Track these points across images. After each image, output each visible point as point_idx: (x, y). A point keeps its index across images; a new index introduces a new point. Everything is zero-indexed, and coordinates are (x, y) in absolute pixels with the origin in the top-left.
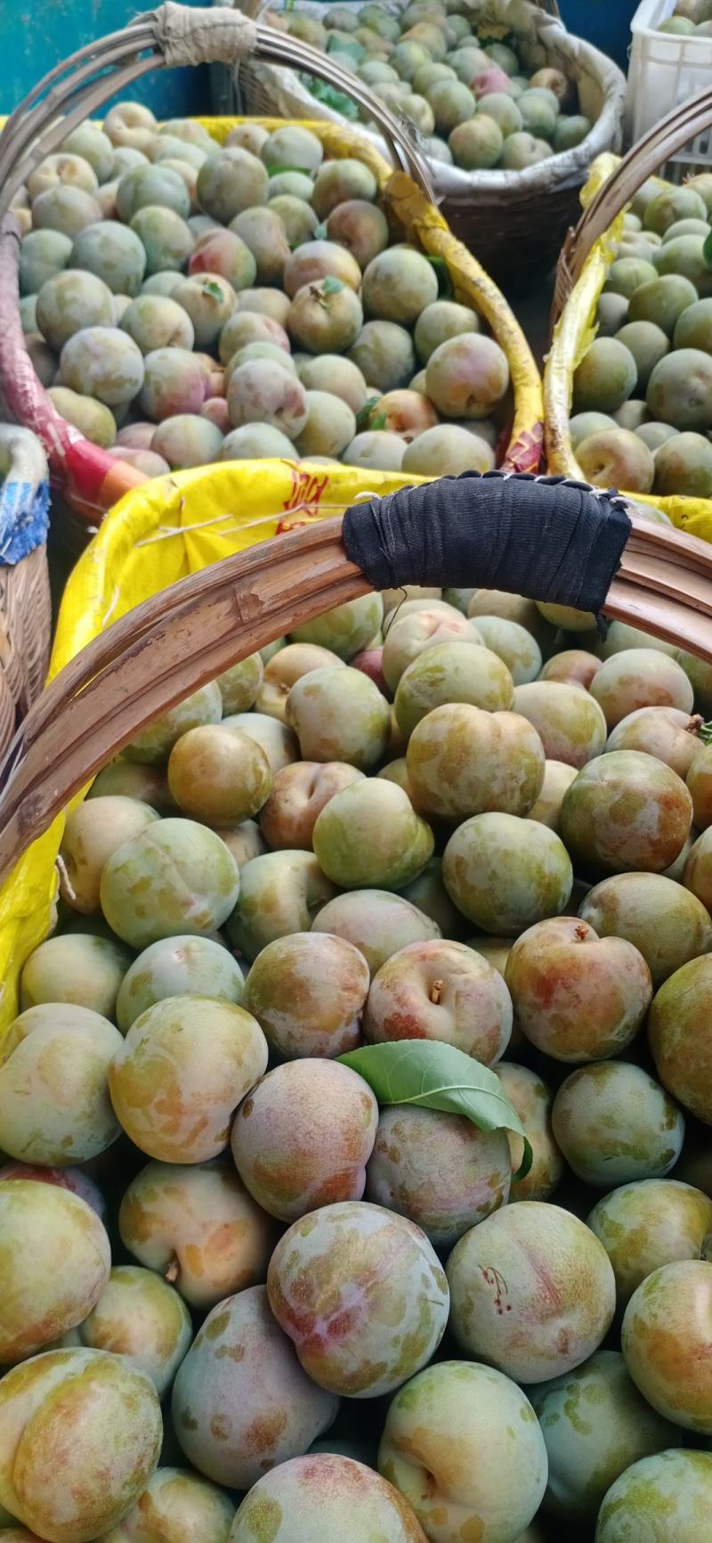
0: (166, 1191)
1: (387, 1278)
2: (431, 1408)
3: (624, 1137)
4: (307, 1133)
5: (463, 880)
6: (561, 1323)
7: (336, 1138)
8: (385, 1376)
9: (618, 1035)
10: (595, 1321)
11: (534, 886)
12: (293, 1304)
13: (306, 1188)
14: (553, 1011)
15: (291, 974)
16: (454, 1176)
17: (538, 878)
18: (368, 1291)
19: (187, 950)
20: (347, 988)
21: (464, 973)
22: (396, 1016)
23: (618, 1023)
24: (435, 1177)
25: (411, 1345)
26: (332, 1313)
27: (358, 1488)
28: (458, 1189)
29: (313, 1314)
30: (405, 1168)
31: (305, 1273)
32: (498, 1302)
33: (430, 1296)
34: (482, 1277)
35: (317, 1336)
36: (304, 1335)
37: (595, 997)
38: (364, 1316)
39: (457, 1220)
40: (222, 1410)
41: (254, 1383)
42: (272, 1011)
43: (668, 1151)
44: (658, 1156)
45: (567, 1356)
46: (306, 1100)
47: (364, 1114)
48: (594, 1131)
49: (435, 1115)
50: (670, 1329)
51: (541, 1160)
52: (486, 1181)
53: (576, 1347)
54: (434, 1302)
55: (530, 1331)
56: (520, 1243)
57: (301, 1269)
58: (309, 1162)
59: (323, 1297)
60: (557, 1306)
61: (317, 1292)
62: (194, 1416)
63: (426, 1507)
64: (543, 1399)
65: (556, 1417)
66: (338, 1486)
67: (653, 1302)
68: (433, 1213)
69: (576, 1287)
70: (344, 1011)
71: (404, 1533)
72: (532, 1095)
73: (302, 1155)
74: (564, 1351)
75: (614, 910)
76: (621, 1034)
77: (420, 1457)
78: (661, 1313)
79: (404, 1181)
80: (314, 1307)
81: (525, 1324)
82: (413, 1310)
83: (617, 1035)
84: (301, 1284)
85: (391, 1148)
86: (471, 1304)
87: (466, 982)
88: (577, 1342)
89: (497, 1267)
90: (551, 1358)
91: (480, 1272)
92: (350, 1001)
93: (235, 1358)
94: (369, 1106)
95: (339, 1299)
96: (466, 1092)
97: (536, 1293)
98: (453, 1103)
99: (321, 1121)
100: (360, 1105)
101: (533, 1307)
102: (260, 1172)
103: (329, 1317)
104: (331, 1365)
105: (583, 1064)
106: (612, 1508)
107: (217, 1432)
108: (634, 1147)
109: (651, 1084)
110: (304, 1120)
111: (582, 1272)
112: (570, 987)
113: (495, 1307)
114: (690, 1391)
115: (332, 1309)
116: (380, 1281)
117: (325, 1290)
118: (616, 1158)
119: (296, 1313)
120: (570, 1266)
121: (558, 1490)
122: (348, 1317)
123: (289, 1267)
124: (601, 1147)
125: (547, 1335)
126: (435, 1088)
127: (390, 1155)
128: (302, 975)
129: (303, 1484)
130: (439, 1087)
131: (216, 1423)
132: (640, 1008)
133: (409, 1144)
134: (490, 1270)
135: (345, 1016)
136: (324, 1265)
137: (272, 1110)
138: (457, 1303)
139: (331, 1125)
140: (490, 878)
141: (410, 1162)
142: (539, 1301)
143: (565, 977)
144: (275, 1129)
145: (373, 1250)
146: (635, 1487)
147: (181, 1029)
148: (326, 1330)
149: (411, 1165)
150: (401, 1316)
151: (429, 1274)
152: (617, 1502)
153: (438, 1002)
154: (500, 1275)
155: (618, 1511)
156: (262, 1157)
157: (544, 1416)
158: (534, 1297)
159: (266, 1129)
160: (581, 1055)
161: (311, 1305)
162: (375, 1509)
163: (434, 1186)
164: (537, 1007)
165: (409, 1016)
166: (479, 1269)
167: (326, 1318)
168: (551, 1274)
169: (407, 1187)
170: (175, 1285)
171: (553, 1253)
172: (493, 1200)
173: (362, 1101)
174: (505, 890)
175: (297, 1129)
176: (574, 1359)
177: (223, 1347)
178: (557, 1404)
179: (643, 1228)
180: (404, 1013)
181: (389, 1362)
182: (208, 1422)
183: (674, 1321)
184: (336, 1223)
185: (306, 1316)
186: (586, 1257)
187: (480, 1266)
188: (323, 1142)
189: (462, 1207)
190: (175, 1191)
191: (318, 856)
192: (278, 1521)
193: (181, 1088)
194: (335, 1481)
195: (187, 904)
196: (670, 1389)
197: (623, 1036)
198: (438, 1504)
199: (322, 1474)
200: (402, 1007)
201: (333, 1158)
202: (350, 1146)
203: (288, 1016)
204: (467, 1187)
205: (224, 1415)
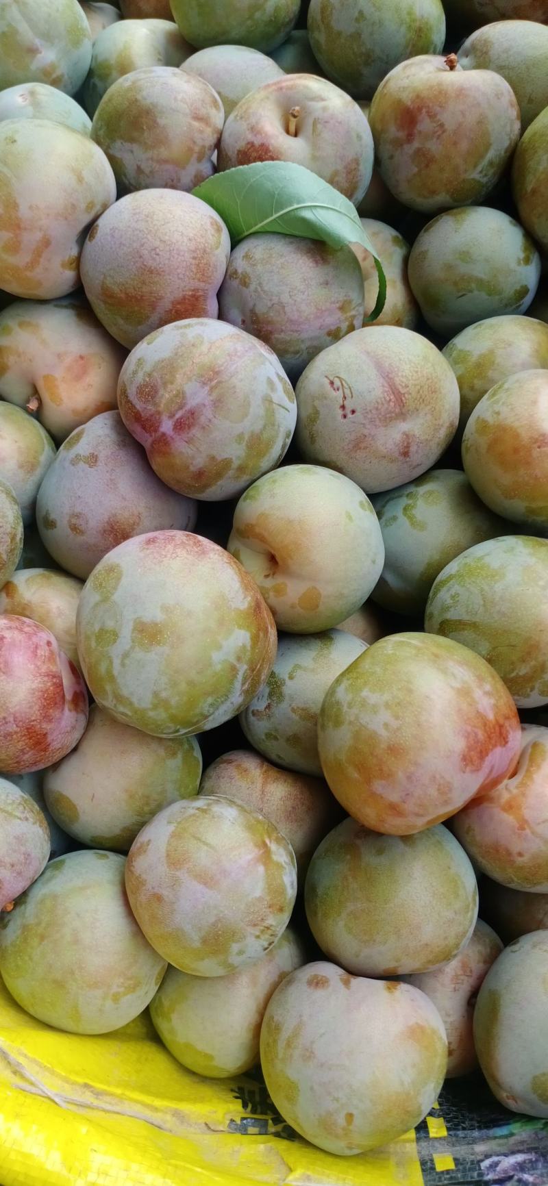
0: (21, 325)
1: (232, 377)
2: (273, 496)
3: (479, 271)
4: (152, 250)
5: (328, 27)
6: (404, 426)
7: (183, 256)
8: (231, 473)
9: (481, 172)
10: (437, 427)
11: (403, 29)
12: (139, 405)
13: (154, 309)
14: (416, 144)
15: (136, 100)
16: (304, 297)
17: (408, 20)
18: (212, 389)
19: (32, 93)
20: (198, 118)
21: (323, 100)
22: (249, 146)
23: (482, 157)
24: (285, 298)
25: (256, 444)
26: (177, 411)
27: (197, 552)
28: (308, 311)
29: (159, 413)
30: (256, 291)
31: (150, 375)
32: (343, 407)
33: (275, 399)
34: (328, 386)
35: (164, 434)
36: (151, 436)
37: (460, 125)
38: (208, 413)
39: (308, 344)
40: (78, 510)
41: (108, 485)
42: (118, 144)
43: (522, 287)
44: (512, 292)
45: (408, 459)
46: (152, 218)
47: (213, 235)
48: (449, 267)
49: (287, 239)
50: (512, 423)
51: (395, 305)
52: (338, 305)
53: (417, 452)
54: (280, 405)
55: (372, 433)
56: (368, 353)
57: (145, 372)
58: (156, 280)
59: (167, 396)
60: (401, 409)
61: (161, 392)
62: (52, 516)
63: (269, 583)
64: (384, 506)
65: (395, 518)
66: (177, 550)
67: (497, 402)
68: (282, 335)
69: (421, 392)
70: (194, 142)
71: (241, 591)
72: (390, 244)
73: (149, 273)
74: (406, 454)
75: (486, 53)
76: (484, 172)
77: (263, 540)
78: (505, 410)
79: (255, 305)
80: (159, 406)
81: (368, 426)
82: (257, 409)
83: (480, 174)
84: (146, 386)
85: (242, 274)
86: (317, 412)
87: (325, 109)
88: (418, 447)
89: (343, 376)
90: (392, 461)
91: (327, 382)
92: (201, 132)
93: (90, 465)
94: (219, 230)
95: (184, 398)
96: (319, 210)
97: (382, 396)
98: (305, 221)
99: (167, 238)
100: (208, 226)
101: (377, 409)
102: (108, 295)
103: (174, 415)
104: (178, 461)
105: (444, 210)
106: (443, 583)
107: (74, 528)
108: (488, 282)
109: (511, 222)
110: (149, 236)
111: (428, 379)
112: (435, 115)
113: (340, 412)
114: (526, 479)
115: (176, 407)
116: (223, 380)
117: (168, 390)
118: (470, 294)
119: (143, 415)
120: (417, 372)
121: (391, 580)
122: (193, 414)
123: (135, 373)
124: (455, 284)
125: (390, 438)
126: (286, 207)
127: (241, 280)
128: (148, 101)
129: (144, 548)
130: (291, 205)
131: (74, 521)
132: (506, 143)
133: (259, 268)
134: (336, 379)
135: (197, 149)
136: (169, 367)
137: (116, 228)
138: (304, 415)
139: (177, 242)
140: (357, 20)
141: (260, 284)
142: (383, 404)
143: (431, 105)
144: (120, 247)
145: (218, 353)
146: (466, 564)
147: (15, 141)
148: (172, 427)
149: (261, 287)
150: (246, 415)
151: (276, 380)
152: (447, 578)
153: (296, 135)
154: (346, 382)
155: (448, 585)
156: (108, 278)
157: (384, 518)
158: (379, 401)
159: (111, 248)
160: (442, 198)
161: (155, 404)
162: (213, 569)
163: (284, 307)
164: (398, 144)
165: (262, 145)
166: (326, 379)
167: (171, 416)
168: (396, 379)
169: (257, 312)
170: (38, 415)
171: (400, 360)
172: (344, 326)
173: (212, 224)
174: (372, 34)
175: (142, 245)
176: (415, 464)
177: (77, 456)
178: (396, 508)
179: (492, 352)
180: (257, 142)
181: (234, 458)
182: (65, 522)
183: (516, 415)
184: (181, 331)
185: (152, 416)
186: (433, 365)
187: (326, 377)
188: (169, 259)
189: (310, 331)
190: (29, 324)
191: (179, 26)
192: (119, 579)
193: (17, 201)
194: (175, 546)
195: (33, 51)
196: (506, 479)
197: (486, 175)
198: (279, 580)
199: (163, 541)
200: (255, 135)
201: (181, 276)
202: (198, 265)
203: (135, 147)
204: (318, 309)
205: (80, 514)
